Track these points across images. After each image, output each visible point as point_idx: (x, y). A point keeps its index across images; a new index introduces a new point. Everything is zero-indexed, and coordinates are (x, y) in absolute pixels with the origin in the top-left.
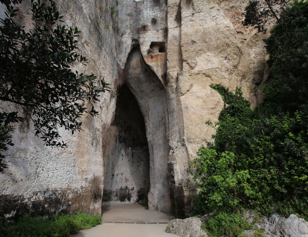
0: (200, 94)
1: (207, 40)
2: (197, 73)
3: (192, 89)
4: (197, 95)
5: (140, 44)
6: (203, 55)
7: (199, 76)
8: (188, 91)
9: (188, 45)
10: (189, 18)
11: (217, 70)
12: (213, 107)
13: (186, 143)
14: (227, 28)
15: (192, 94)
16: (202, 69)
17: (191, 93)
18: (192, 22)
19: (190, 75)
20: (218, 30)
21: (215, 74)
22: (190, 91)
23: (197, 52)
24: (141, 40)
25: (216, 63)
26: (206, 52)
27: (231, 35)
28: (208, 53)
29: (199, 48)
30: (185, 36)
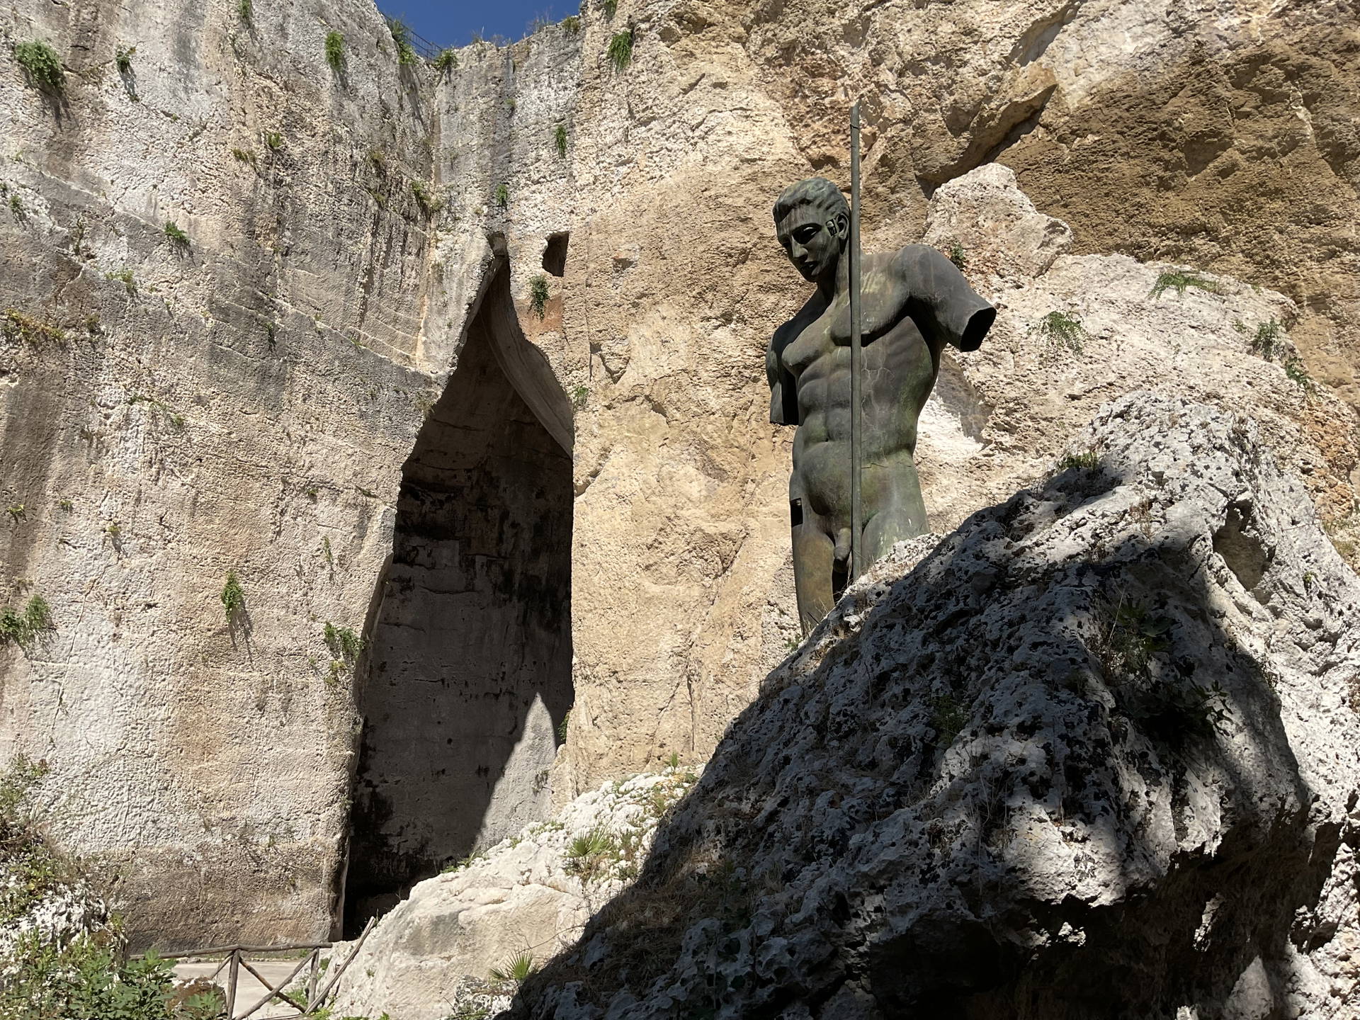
0: (625, 487)
1: (667, 245)
2: (628, 394)
3: (608, 465)
4: (617, 490)
5: (511, 253)
6: (652, 315)
7: (634, 408)
8: (594, 474)
9: (606, 277)
10: (617, 150)
11: (684, 379)
12: (650, 541)
14: (747, 170)
15: (605, 485)
16: (643, 381)
17: (601, 483)
18: (624, 169)
19: (609, 407)
20: (706, 193)
21: (674, 396)
22: (602, 474)
23: (635, 305)
24: (514, 233)
25: (683, 349)
26: (658, 303)
27: (762, 197)
28: (665, 308)
29: (640, 287)
30: (601, 236)
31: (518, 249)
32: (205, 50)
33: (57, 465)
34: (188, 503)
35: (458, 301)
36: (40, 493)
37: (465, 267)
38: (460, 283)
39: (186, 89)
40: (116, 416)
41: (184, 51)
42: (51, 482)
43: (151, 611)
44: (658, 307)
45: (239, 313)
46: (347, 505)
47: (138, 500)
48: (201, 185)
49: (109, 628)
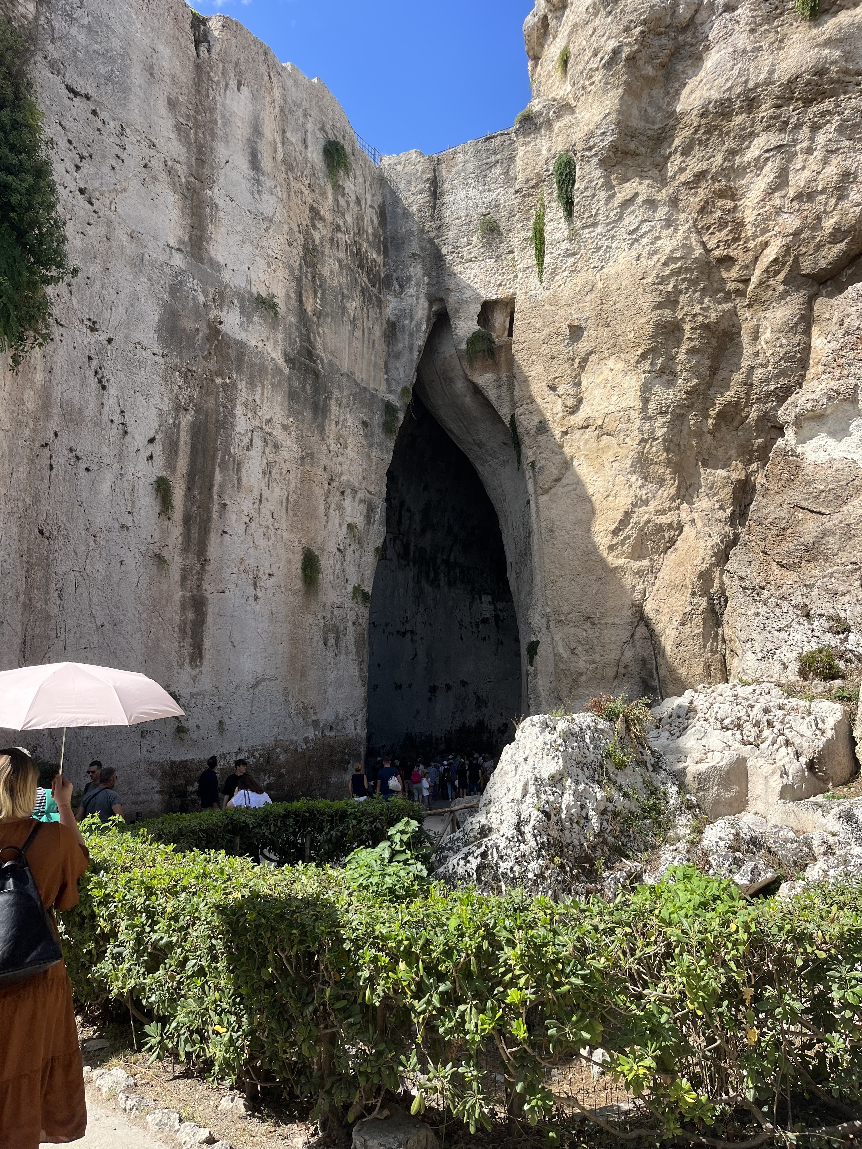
1: (611, 317)
2: (581, 423)
3: (568, 475)
4: (577, 492)
5: (450, 313)
6: (601, 367)
7: (586, 435)
8: (558, 480)
9: (560, 338)
10: (565, 245)
11: (632, 416)
13: (552, 624)
15: (566, 489)
16: (594, 414)
17: (563, 487)
18: (571, 260)
19: (566, 433)
20: (644, 281)
21: (624, 428)
22: (564, 481)
23: (585, 360)
24: (452, 300)
25: (629, 393)
26: (606, 358)
28: (611, 363)
29: (589, 346)
31: (457, 311)
32: (266, 163)
33: (218, 477)
34: (284, 502)
35: (411, 349)
36: (211, 498)
37: (414, 323)
38: (411, 335)
39: (258, 191)
40: (246, 441)
41: (255, 163)
42: (216, 489)
43: (272, 579)
44: (605, 361)
45: (301, 363)
46: (361, 501)
47: (260, 501)
48: (273, 267)
49: (251, 591)
